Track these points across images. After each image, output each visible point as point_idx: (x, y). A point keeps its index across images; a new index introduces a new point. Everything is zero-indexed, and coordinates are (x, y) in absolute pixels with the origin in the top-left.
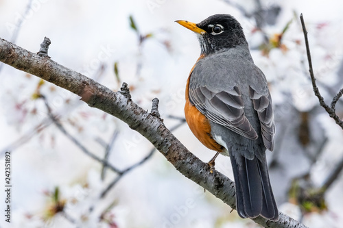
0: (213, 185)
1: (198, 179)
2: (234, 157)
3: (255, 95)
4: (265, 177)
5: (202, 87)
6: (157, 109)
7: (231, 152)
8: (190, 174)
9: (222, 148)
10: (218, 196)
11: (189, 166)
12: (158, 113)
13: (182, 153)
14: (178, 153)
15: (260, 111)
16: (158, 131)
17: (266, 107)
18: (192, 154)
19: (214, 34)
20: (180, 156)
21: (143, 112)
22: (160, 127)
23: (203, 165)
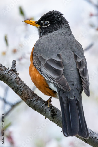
0: (50, 115)
1: (41, 111)
2: (61, 97)
3: (77, 59)
4: (81, 110)
5: (39, 56)
6: (15, 67)
7: (59, 95)
8: (35, 108)
9: (55, 92)
10: (53, 121)
11: (35, 103)
12: (15, 69)
13: (30, 95)
14: (28, 95)
15: (81, 70)
16: (15, 81)
17: (84, 67)
18: (37, 95)
19: (44, 26)
20: (29, 96)
21: (6, 69)
22: (16, 78)
23: (44, 102)
